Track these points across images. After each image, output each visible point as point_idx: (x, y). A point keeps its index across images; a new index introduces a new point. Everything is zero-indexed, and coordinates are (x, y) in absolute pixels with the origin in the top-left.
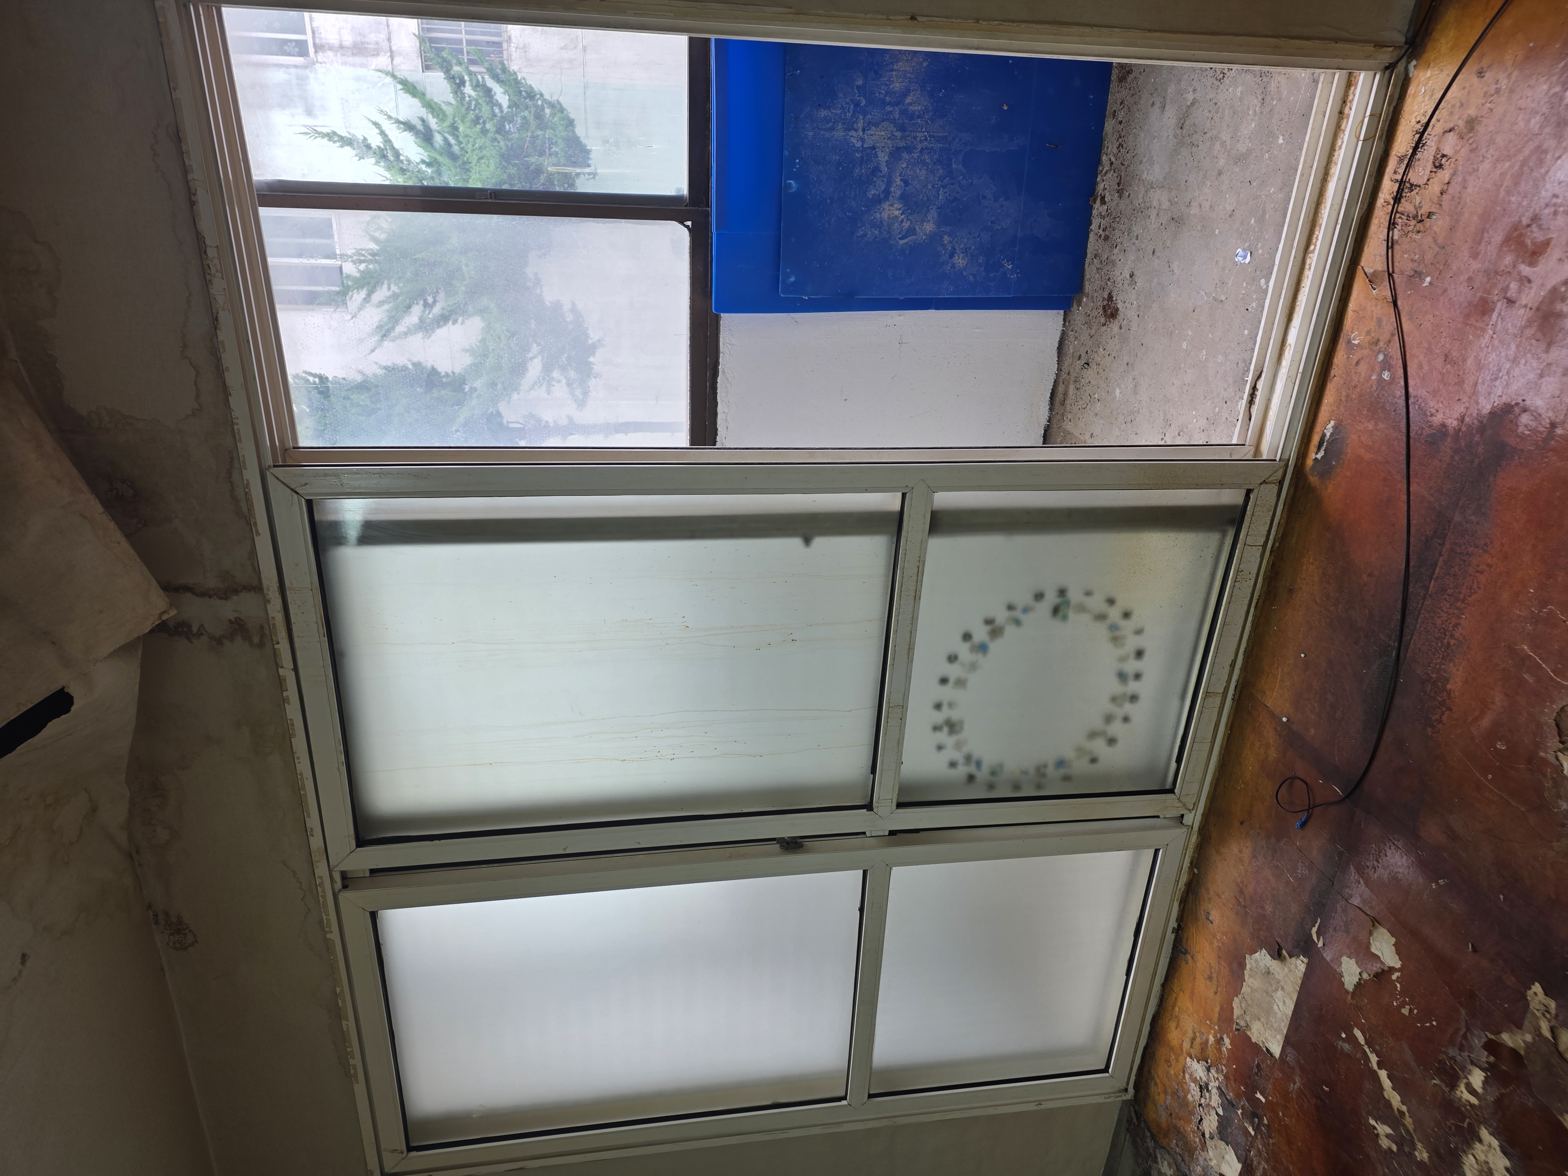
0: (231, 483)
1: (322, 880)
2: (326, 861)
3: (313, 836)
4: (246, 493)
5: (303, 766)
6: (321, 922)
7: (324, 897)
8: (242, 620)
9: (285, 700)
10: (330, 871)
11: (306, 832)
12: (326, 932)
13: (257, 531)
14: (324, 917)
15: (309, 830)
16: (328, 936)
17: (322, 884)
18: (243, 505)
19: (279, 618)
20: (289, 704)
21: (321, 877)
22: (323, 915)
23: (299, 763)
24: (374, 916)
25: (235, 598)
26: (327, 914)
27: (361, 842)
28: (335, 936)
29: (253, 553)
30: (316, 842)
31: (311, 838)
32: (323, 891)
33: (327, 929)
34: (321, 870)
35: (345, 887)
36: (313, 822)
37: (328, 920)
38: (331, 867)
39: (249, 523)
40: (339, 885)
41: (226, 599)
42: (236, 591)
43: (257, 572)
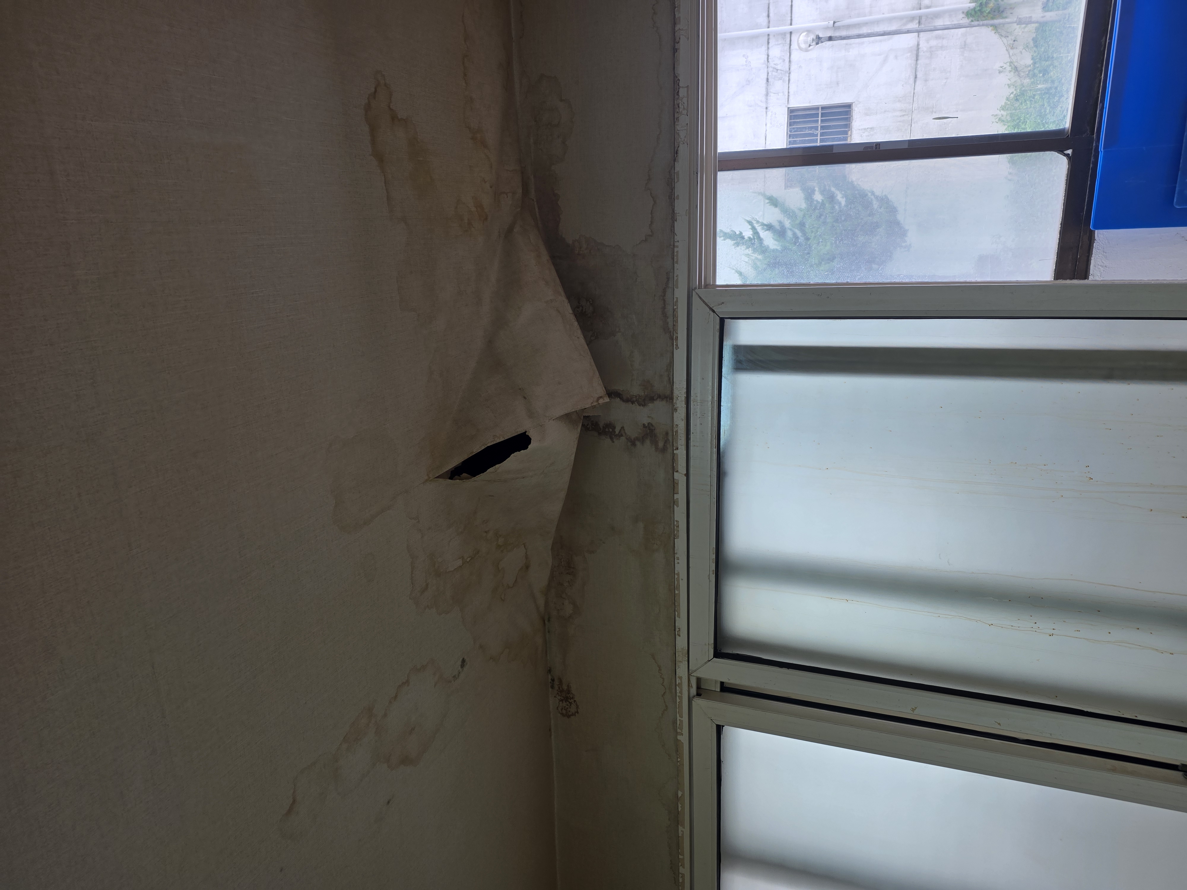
0: (664, 301)
1: (681, 681)
2: (687, 662)
3: (680, 636)
4: (674, 310)
5: (681, 568)
6: (674, 722)
7: (681, 698)
8: (652, 425)
9: (675, 502)
10: (689, 675)
11: (674, 631)
12: (677, 733)
13: (677, 345)
14: (678, 718)
15: (677, 630)
16: (679, 737)
17: (680, 685)
18: (670, 320)
19: (682, 425)
20: (678, 506)
21: (681, 678)
22: (678, 715)
23: (678, 563)
24: (719, 729)
25: (651, 405)
26: (681, 716)
27: (718, 654)
28: (684, 739)
29: (671, 365)
30: (681, 642)
31: (677, 637)
32: (681, 692)
33: (679, 731)
34: (682, 671)
35: (699, 695)
36: (681, 623)
37: (681, 721)
38: (690, 671)
39: (672, 338)
40: (694, 691)
41: (644, 405)
42: (652, 399)
43: (671, 382)
